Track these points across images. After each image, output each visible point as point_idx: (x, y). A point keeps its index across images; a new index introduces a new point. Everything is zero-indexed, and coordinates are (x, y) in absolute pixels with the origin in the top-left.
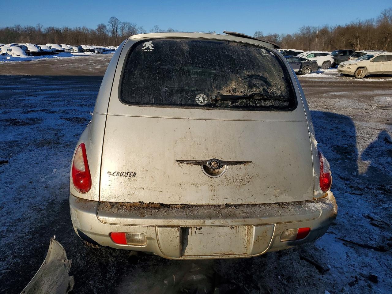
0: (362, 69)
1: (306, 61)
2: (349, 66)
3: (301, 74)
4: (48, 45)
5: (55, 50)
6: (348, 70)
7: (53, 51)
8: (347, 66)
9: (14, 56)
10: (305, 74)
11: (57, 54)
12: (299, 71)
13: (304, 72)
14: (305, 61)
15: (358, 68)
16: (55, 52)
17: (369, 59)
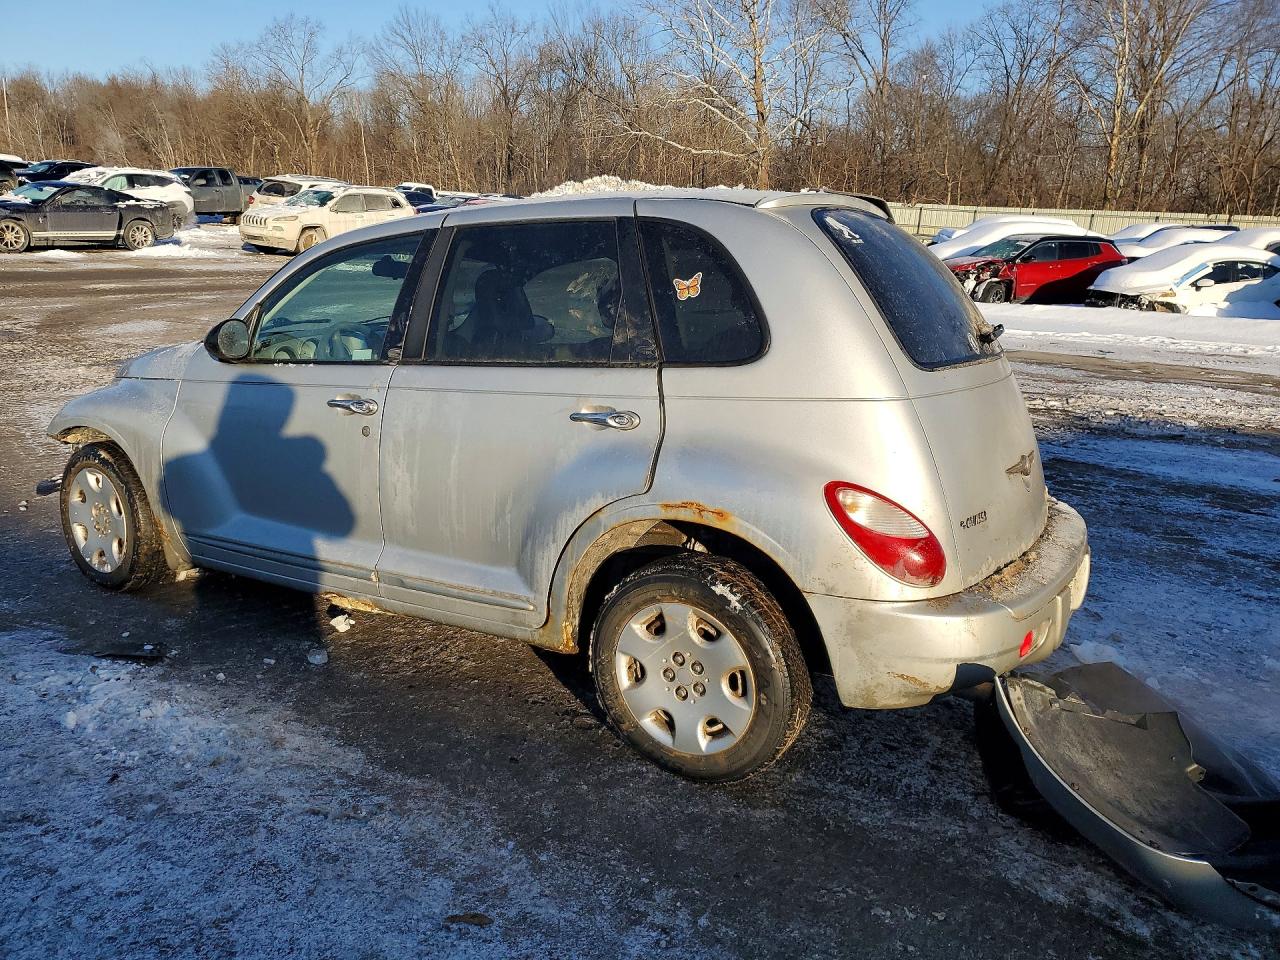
0: (312, 232)
1: (132, 202)
2: (278, 224)
3: (127, 249)
6: (278, 234)
8: (271, 223)
10: (135, 248)
12: (118, 237)
13: (131, 239)
14: (127, 203)
15: (304, 229)
17: (323, 203)
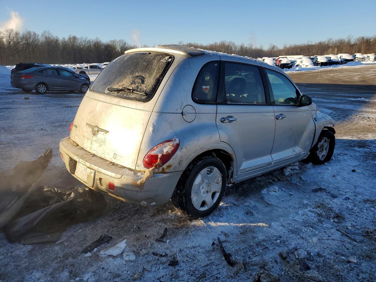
4: (339, 55)
5: (344, 60)
7: (342, 61)
9: (303, 67)
11: (345, 63)
16: (344, 61)
